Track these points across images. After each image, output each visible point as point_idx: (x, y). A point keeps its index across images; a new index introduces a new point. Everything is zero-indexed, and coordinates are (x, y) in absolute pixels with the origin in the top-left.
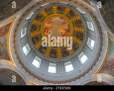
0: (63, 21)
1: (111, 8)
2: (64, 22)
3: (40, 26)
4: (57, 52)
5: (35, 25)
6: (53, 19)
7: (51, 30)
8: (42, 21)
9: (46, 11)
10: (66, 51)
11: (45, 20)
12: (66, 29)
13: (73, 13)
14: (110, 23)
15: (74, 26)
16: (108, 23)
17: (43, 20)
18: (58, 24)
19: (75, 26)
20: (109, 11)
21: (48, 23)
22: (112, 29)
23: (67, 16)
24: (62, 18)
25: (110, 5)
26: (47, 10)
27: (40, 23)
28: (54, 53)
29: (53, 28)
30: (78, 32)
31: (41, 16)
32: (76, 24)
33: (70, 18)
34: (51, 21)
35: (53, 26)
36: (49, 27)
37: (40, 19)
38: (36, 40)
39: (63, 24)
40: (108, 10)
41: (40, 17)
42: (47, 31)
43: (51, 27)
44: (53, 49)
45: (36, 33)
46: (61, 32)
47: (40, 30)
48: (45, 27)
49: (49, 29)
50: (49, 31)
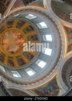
0: (10, 50)
2: (8, 49)
6: (19, 48)
18: (12, 45)
21: (20, 43)
29: (15, 40)
34: (19, 45)
35: (15, 42)
36: (18, 40)
39: (8, 47)
42: (19, 36)
43: (16, 40)
45: (30, 34)
46: (6, 40)
47: (27, 37)
48: (22, 39)
49: (18, 38)
50: (16, 37)
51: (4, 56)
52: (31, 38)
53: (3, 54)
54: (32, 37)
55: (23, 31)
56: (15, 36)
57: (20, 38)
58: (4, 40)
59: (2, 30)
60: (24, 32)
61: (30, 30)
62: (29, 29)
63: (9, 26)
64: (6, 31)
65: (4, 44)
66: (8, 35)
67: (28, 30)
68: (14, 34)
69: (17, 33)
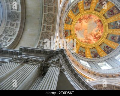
1: (44, 25)
2: (77, 30)
3: (100, 45)
4: (108, 10)
5: (105, 51)
6: (83, 41)
7: (93, 32)
8: (95, 48)
9: (85, 53)
10: (99, 5)
11: (91, 47)
12: (80, 22)
13: (65, 34)
14: (53, 13)
15: (73, 20)
16: (54, 14)
17: (92, 48)
18: (83, 33)
19: (71, 20)
20: (47, 24)
21: (90, 40)
22: (55, 6)
23: (71, 35)
24: (76, 35)
25: (43, 30)
26: (83, 54)
27: (98, 49)
28: (112, 11)
29: (90, 33)
30: (74, 13)
31: (92, 53)
32: (70, 21)
33: (70, 30)
34: (87, 40)
35: (88, 34)
36: (92, 36)
37: (95, 52)
38: (116, 38)
39: (79, 29)
40: (47, 26)
41: (94, 53)
42: (97, 35)
44: (109, 15)
45: (109, 44)
46: (86, 23)
47: (103, 42)
48: (96, 40)
49: (94, 35)
50: (95, 33)
51: (70, 23)
52: (104, 47)
53: (71, 23)
54: (107, 47)
55: (108, 34)
56: (95, 31)
57: (96, 38)
58: (85, 20)
59: (98, 9)
60: (107, 36)
61: (114, 40)
62: (115, 38)
63: (106, 15)
64: (98, 16)
65: (81, 23)
66: (93, 22)
67: (113, 38)
68: (97, 28)
69: (99, 31)
